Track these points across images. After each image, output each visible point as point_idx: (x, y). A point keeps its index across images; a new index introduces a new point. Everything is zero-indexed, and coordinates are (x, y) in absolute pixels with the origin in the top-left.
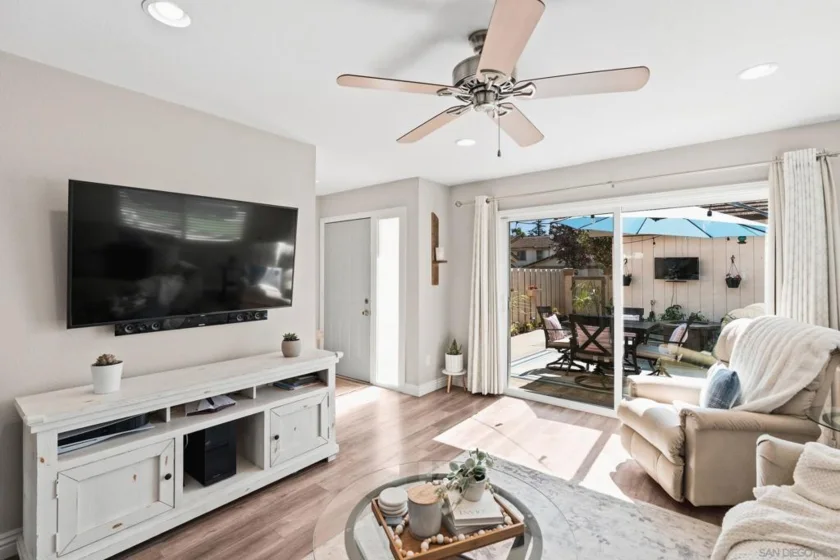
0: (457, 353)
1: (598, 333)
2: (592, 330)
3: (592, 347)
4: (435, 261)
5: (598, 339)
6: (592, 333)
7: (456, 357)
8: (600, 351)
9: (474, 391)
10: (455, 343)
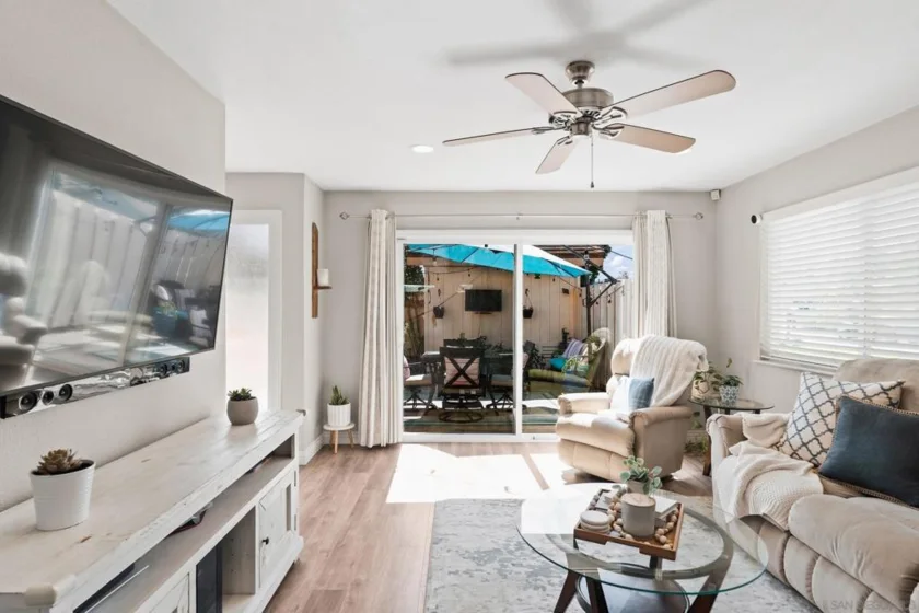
0: (344, 403)
1: (467, 365)
2: (462, 362)
3: (461, 380)
4: (316, 286)
5: (468, 371)
6: (462, 366)
7: (341, 407)
8: (468, 384)
9: (371, 445)
10: (336, 390)
